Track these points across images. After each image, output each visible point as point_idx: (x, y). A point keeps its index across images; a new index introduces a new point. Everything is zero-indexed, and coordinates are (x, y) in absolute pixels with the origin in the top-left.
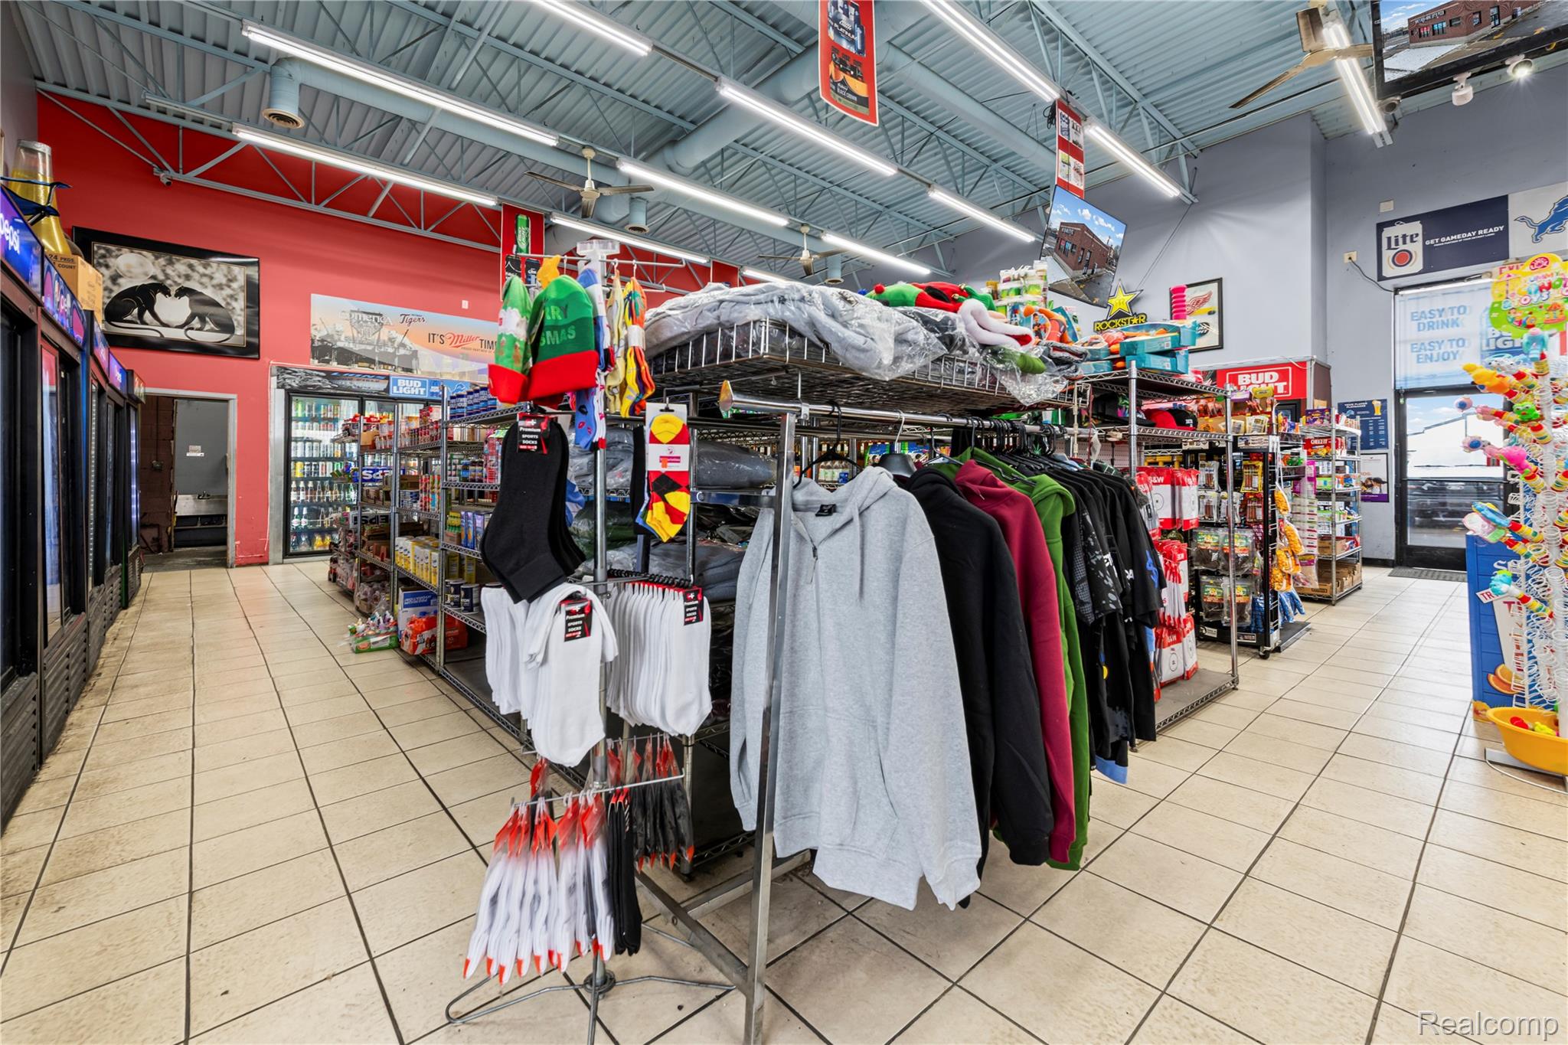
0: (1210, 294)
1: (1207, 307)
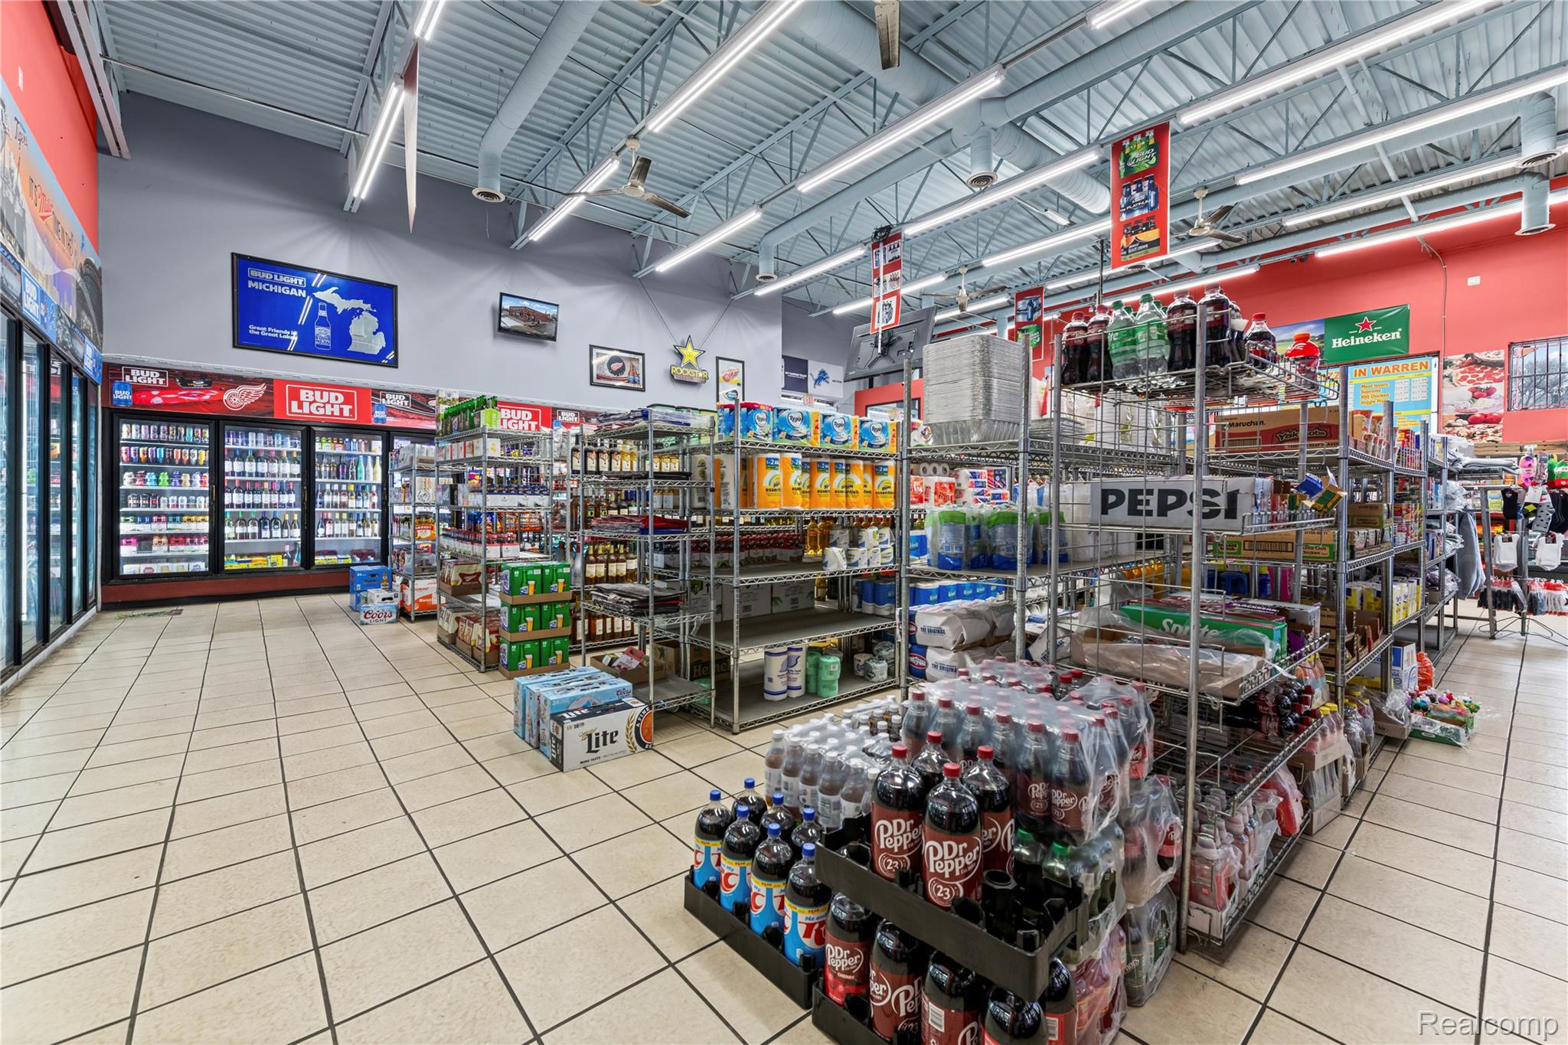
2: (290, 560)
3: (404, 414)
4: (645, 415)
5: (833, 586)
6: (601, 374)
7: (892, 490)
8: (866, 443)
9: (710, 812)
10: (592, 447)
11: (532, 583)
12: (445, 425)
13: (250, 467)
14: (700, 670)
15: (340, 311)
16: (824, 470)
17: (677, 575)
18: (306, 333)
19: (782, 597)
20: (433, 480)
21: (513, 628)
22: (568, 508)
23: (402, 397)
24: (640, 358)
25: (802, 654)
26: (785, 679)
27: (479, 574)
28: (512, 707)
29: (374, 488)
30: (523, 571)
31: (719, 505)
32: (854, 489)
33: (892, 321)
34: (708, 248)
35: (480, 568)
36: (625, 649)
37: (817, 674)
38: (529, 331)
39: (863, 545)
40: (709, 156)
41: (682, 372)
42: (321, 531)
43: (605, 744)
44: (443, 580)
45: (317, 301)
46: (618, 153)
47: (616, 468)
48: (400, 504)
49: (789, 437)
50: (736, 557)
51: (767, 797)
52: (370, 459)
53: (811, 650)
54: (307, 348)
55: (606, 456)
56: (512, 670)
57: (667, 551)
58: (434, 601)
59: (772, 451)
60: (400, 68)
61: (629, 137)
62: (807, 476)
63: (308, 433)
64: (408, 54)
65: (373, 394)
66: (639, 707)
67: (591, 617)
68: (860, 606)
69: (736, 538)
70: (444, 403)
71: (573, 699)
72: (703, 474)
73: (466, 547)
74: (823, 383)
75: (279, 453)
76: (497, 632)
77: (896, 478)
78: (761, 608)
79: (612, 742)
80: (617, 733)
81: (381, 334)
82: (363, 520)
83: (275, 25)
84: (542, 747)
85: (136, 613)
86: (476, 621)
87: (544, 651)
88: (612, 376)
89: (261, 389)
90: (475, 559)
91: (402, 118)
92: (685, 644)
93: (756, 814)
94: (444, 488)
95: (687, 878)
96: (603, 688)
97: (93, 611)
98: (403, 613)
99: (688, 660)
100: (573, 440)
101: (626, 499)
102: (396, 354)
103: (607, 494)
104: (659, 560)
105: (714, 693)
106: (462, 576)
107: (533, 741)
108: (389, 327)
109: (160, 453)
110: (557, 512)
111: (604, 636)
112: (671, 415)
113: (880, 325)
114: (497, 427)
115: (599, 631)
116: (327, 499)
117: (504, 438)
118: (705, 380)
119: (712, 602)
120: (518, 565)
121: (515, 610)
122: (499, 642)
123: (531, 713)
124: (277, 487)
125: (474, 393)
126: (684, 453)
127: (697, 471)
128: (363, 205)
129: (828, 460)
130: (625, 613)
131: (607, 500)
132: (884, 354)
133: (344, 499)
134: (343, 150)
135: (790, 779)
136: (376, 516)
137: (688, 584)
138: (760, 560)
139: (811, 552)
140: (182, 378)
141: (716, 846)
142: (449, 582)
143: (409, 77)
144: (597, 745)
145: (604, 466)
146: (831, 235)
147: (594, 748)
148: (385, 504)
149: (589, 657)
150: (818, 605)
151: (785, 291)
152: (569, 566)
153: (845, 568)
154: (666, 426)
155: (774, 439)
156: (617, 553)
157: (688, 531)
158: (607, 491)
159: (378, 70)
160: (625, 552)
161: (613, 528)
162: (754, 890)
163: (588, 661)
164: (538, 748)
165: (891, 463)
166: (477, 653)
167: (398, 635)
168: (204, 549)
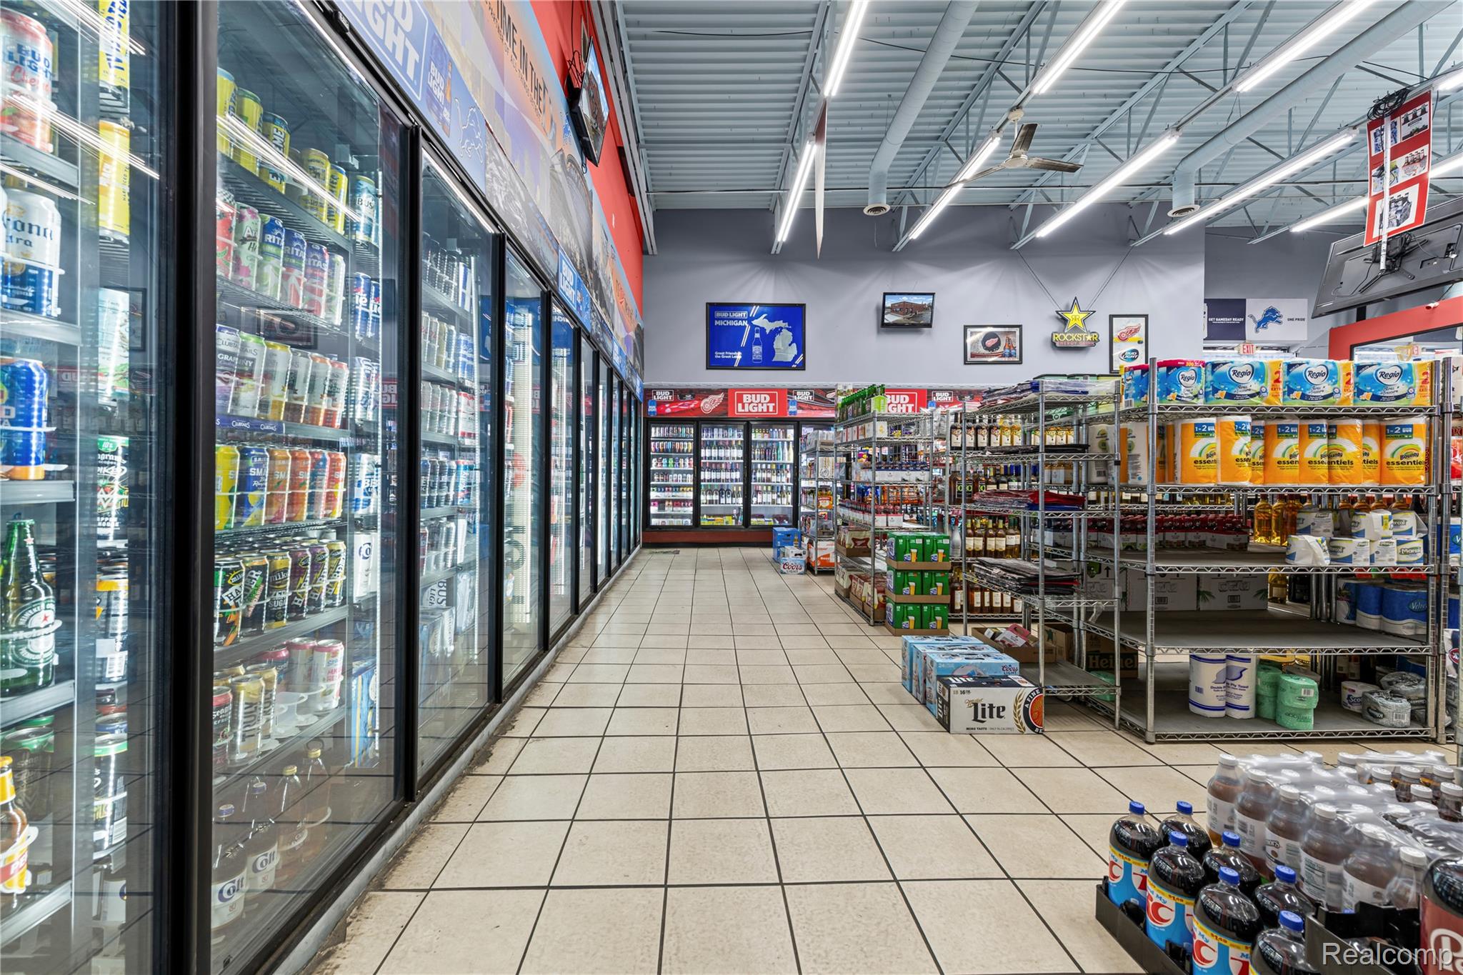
0: (1139, 326)
1: (1136, 336)
2: (737, 522)
3: (808, 406)
4: (1035, 387)
5: (1300, 585)
6: (975, 352)
7: (1422, 458)
8: (1367, 395)
9: (1130, 825)
10: (970, 424)
11: (914, 551)
12: (842, 413)
13: (714, 453)
14: (1100, 658)
15: (768, 332)
16: (1290, 435)
17: (1070, 554)
18: (747, 352)
19: (1214, 591)
20: (831, 459)
21: (898, 589)
22: (948, 483)
23: (807, 393)
24: (1017, 330)
25: (1251, 668)
26: (1223, 693)
27: (867, 540)
28: (900, 661)
29: (788, 467)
30: (907, 539)
31: (1126, 479)
32: (1344, 459)
33: (1411, 220)
34: (1104, 197)
35: (869, 534)
36: (1009, 625)
37: (1276, 697)
38: (907, 322)
39: (1361, 534)
40: (1105, 96)
41: (1067, 338)
42: (754, 500)
43: (991, 716)
44: (839, 543)
45: (753, 327)
46: (998, 131)
47: (995, 442)
48: (806, 479)
49: (1230, 396)
50: (1150, 539)
51: (1211, 831)
52: (786, 444)
53: (1264, 665)
54: (747, 364)
55: (985, 432)
56: (897, 628)
57: (1056, 529)
58: (832, 560)
59: (1203, 415)
60: (812, 129)
61: (1012, 110)
62: (1260, 443)
63: (748, 426)
64: (819, 113)
65: (789, 393)
66: (1027, 689)
67: (970, 589)
68: (1353, 615)
69: (1151, 519)
70: (841, 394)
71: (958, 666)
72: (1104, 446)
73: (858, 516)
74: (1271, 325)
75: (730, 442)
76: (884, 592)
77: (1429, 442)
78: (1183, 601)
79: (999, 716)
80: (1004, 708)
81: (794, 345)
82: (780, 492)
83: (734, 130)
84: (928, 704)
85: (658, 550)
86: (866, 581)
87: (925, 615)
88: (987, 352)
89: (721, 396)
90: (863, 527)
91: (813, 167)
92: (1079, 630)
93: (1199, 847)
94: (840, 465)
95: (1099, 887)
96: (987, 660)
97: (638, 547)
98: (809, 568)
99: (1084, 648)
100: (952, 418)
101: (1006, 474)
102: (804, 356)
103: (985, 469)
104: (1049, 537)
105: (1118, 691)
106: (854, 540)
107: (920, 697)
108: (800, 341)
109: (669, 445)
110: (935, 487)
111: (982, 609)
112: (1065, 384)
113: (1383, 231)
114: (884, 412)
115: (977, 604)
116: (758, 475)
117: (889, 420)
118: (1094, 342)
119: (1117, 588)
120: (902, 534)
121: (899, 574)
122: (885, 601)
123: (918, 670)
124: (729, 467)
125: (865, 384)
126: (1079, 424)
127: (1095, 444)
128: (785, 246)
129: (1297, 422)
130: (1010, 589)
131: (986, 475)
132: (1390, 270)
133: (769, 475)
134: (771, 208)
135: (1250, 821)
136: (789, 489)
137: (1083, 565)
138: (1180, 545)
139: (1261, 540)
140: (680, 394)
141: (1138, 867)
142: (844, 544)
143: (819, 133)
144: (984, 716)
145: (983, 441)
146: (1290, 132)
147: (980, 718)
148: (796, 480)
149: (970, 627)
150: (1272, 607)
151: (1210, 220)
152: (948, 538)
153: (1327, 563)
154: (1060, 397)
155: (1206, 401)
156: (995, 528)
157: (1084, 509)
158: (986, 466)
159: (796, 136)
160: (1004, 527)
161: (997, 503)
162: (1198, 938)
163: (970, 632)
164: (924, 704)
165: (1420, 421)
166: (867, 608)
167: (807, 585)
168: (690, 510)
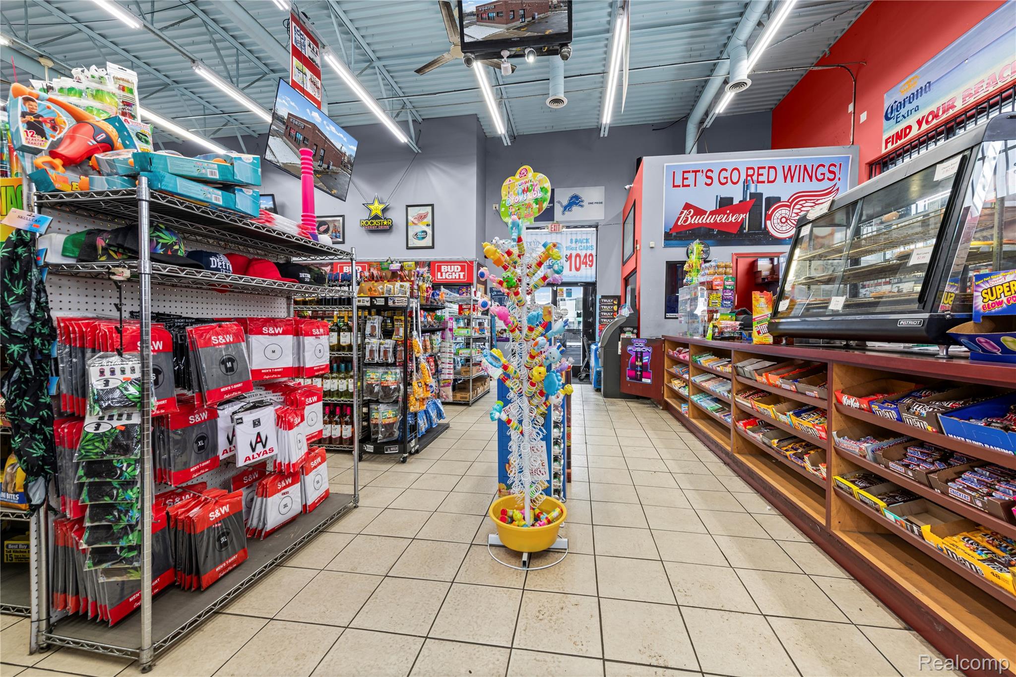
0: (427, 213)
1: (425, 221)
24: (341, 219)
41: (370, 223)
118: (389, 226)
